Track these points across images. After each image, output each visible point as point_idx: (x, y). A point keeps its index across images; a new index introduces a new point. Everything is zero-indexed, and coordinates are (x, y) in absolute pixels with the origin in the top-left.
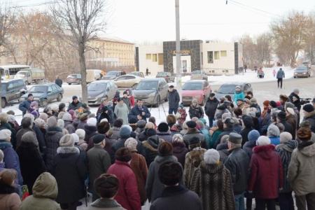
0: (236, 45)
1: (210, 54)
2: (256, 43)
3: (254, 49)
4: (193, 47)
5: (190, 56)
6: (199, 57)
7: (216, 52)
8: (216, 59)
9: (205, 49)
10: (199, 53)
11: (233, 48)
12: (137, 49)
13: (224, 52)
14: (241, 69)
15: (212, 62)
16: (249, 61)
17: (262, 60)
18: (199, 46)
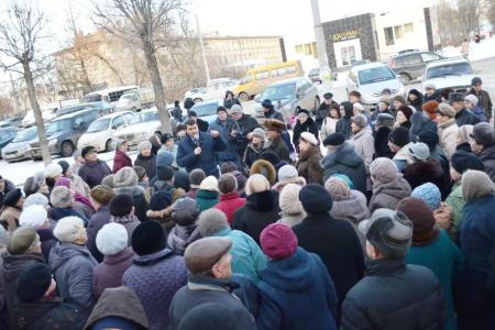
0: (427, 12)
1: (389, 31)
2: (457, 8)
3: (453, 16)
4: (360, 26)
5: (358, 40)
6: (371, 38)
7: (397, 28)
8: (398, 37)
9: (379, 26)
10: (371, 33)
11: (422, 16)
12: (282, 41)
13: (409, 25)
14: (440, 47)
15: (393, 43)
16: (449, 36)
17: (469, 31)
18: (370, 22)
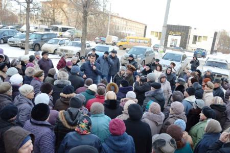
0: (216, 33)
1: (195, 37)
4: (184, 31)
5: (180, 37)
7: (200, 37)
8: (199, 41)
9: (192, 33)
10: (187, 36)
12: (146, 27)
13: (206, 37)
14: (216, 51)
15: (196, 43)
16: (222, 47)
18: (188, 31)
